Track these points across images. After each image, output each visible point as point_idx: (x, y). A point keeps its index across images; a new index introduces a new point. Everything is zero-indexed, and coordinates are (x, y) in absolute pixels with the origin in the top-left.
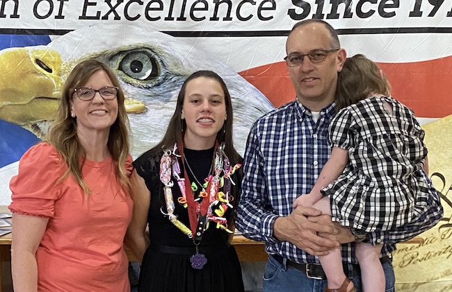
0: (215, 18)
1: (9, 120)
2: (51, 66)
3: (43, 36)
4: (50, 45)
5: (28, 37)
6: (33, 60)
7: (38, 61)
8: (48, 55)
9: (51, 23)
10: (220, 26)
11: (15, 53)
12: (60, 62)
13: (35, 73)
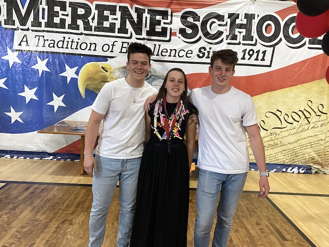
0: (170, 56)
1: (90, 89)
2: (107, 70)
3: (105, 58)
4: (107, 62)
5: (99, 58)
6: (101, 67)
7: (103, 68)
8: (107, 66)
9: (108, 54)
10: (172, 59)
11: (94, 64)
12: (111, 68)
13: (101, 72)
